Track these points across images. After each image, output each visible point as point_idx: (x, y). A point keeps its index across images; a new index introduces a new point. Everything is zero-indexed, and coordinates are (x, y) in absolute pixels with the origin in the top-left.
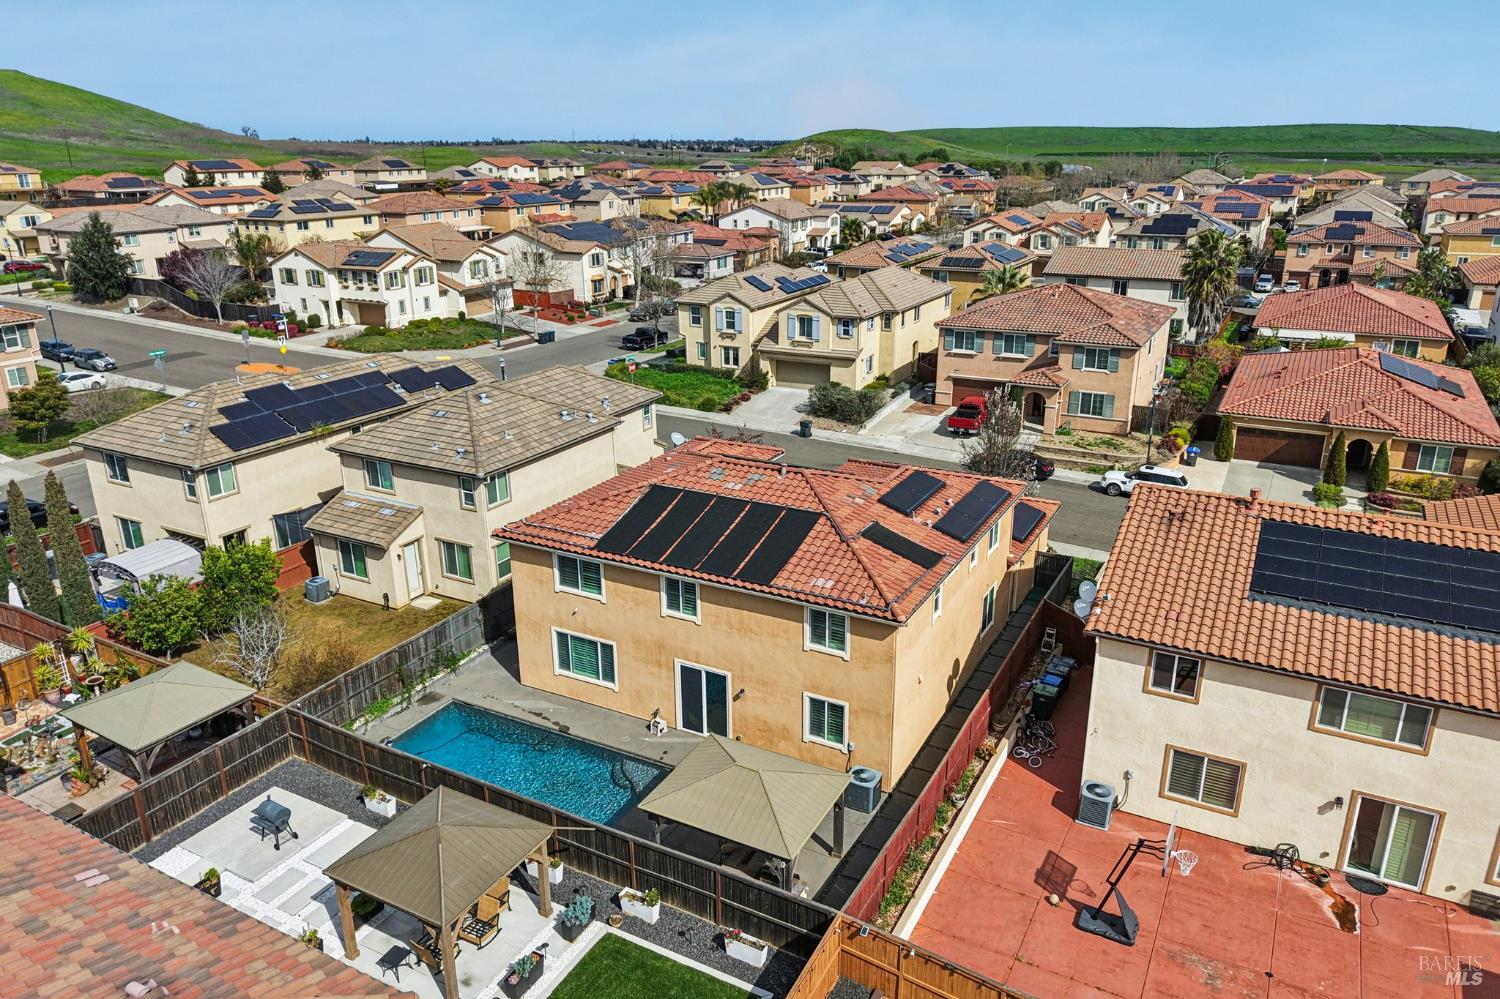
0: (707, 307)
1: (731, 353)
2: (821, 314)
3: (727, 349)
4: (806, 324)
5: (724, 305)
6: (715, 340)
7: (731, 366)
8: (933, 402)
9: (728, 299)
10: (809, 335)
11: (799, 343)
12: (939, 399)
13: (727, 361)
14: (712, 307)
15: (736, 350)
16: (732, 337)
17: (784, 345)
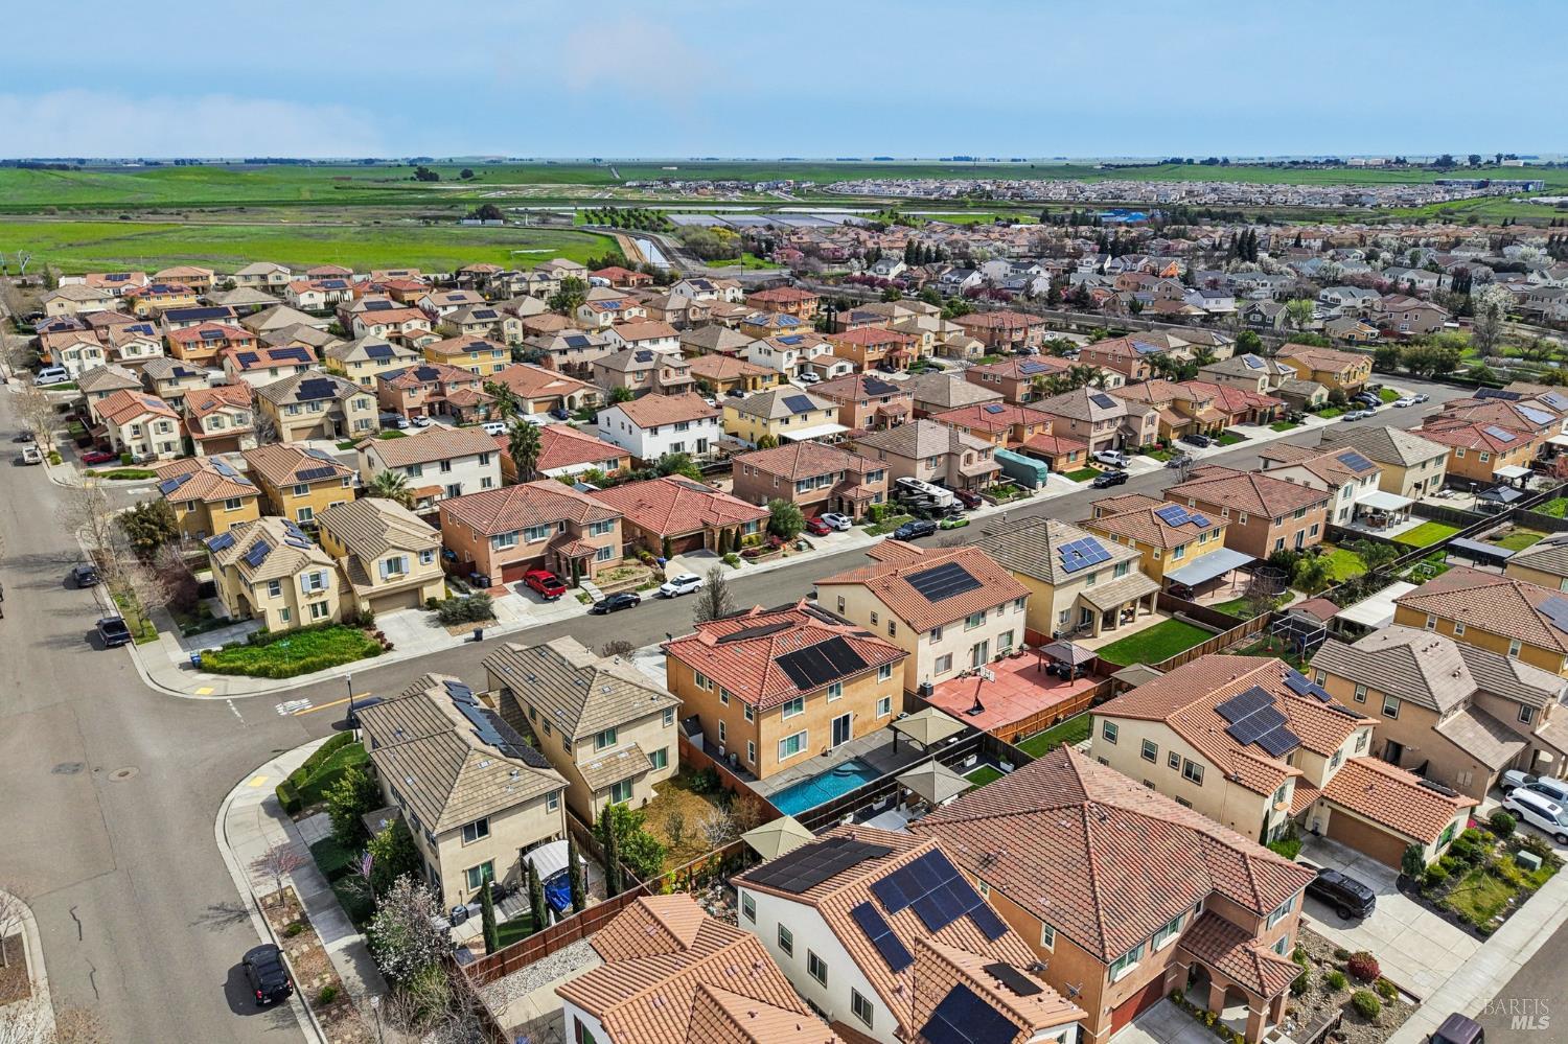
0: (290, 578)
1: (319, 608)
2: (405, 553)
3: (314, 606)
4: (394, 565)
5: (307, 572)
6: (302, 601)
7: (321, 618)
8: (490, 586)
9: (312, 565)
10: (398, 570)
11: (393, 579)
12: (494, 583)
13: (316, 615)
14: (296, 578)
15: (324, 604)
16: (320, 594)
17: (378, 585)
